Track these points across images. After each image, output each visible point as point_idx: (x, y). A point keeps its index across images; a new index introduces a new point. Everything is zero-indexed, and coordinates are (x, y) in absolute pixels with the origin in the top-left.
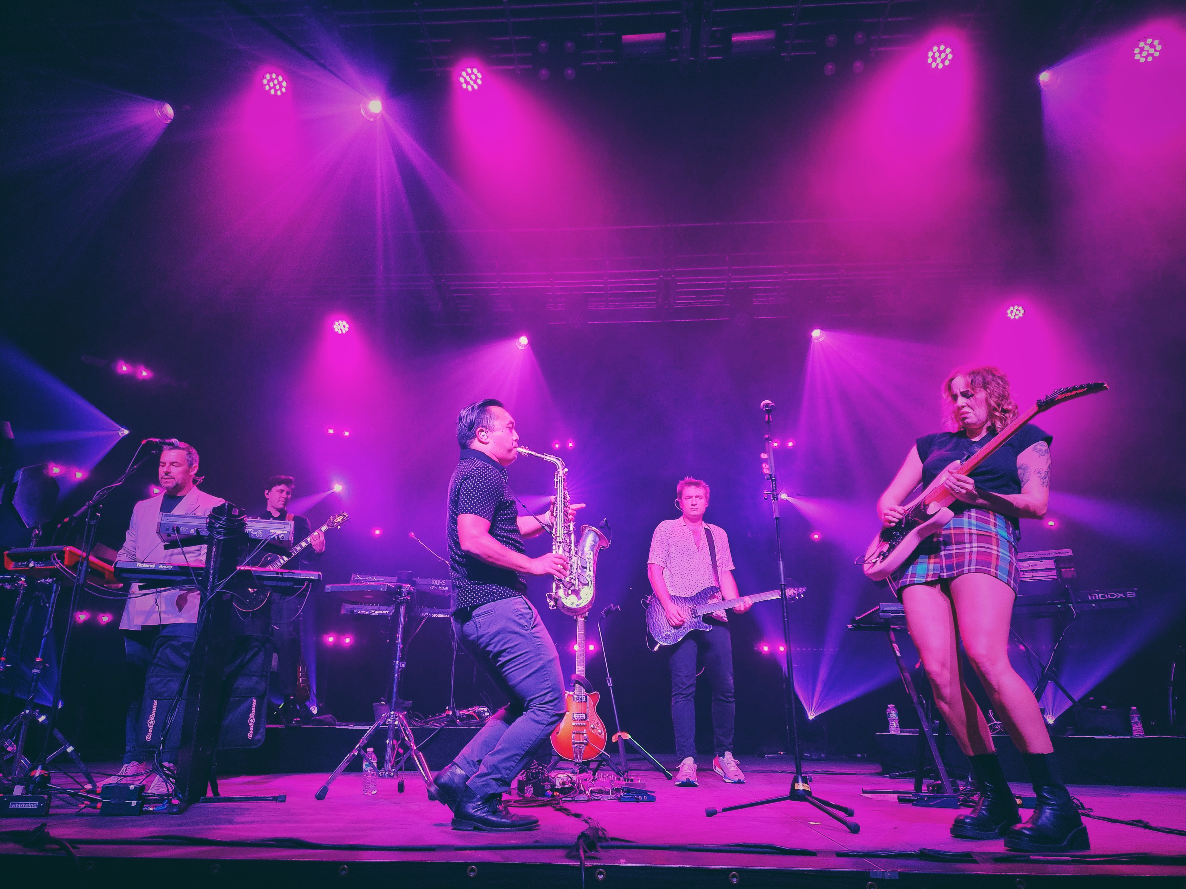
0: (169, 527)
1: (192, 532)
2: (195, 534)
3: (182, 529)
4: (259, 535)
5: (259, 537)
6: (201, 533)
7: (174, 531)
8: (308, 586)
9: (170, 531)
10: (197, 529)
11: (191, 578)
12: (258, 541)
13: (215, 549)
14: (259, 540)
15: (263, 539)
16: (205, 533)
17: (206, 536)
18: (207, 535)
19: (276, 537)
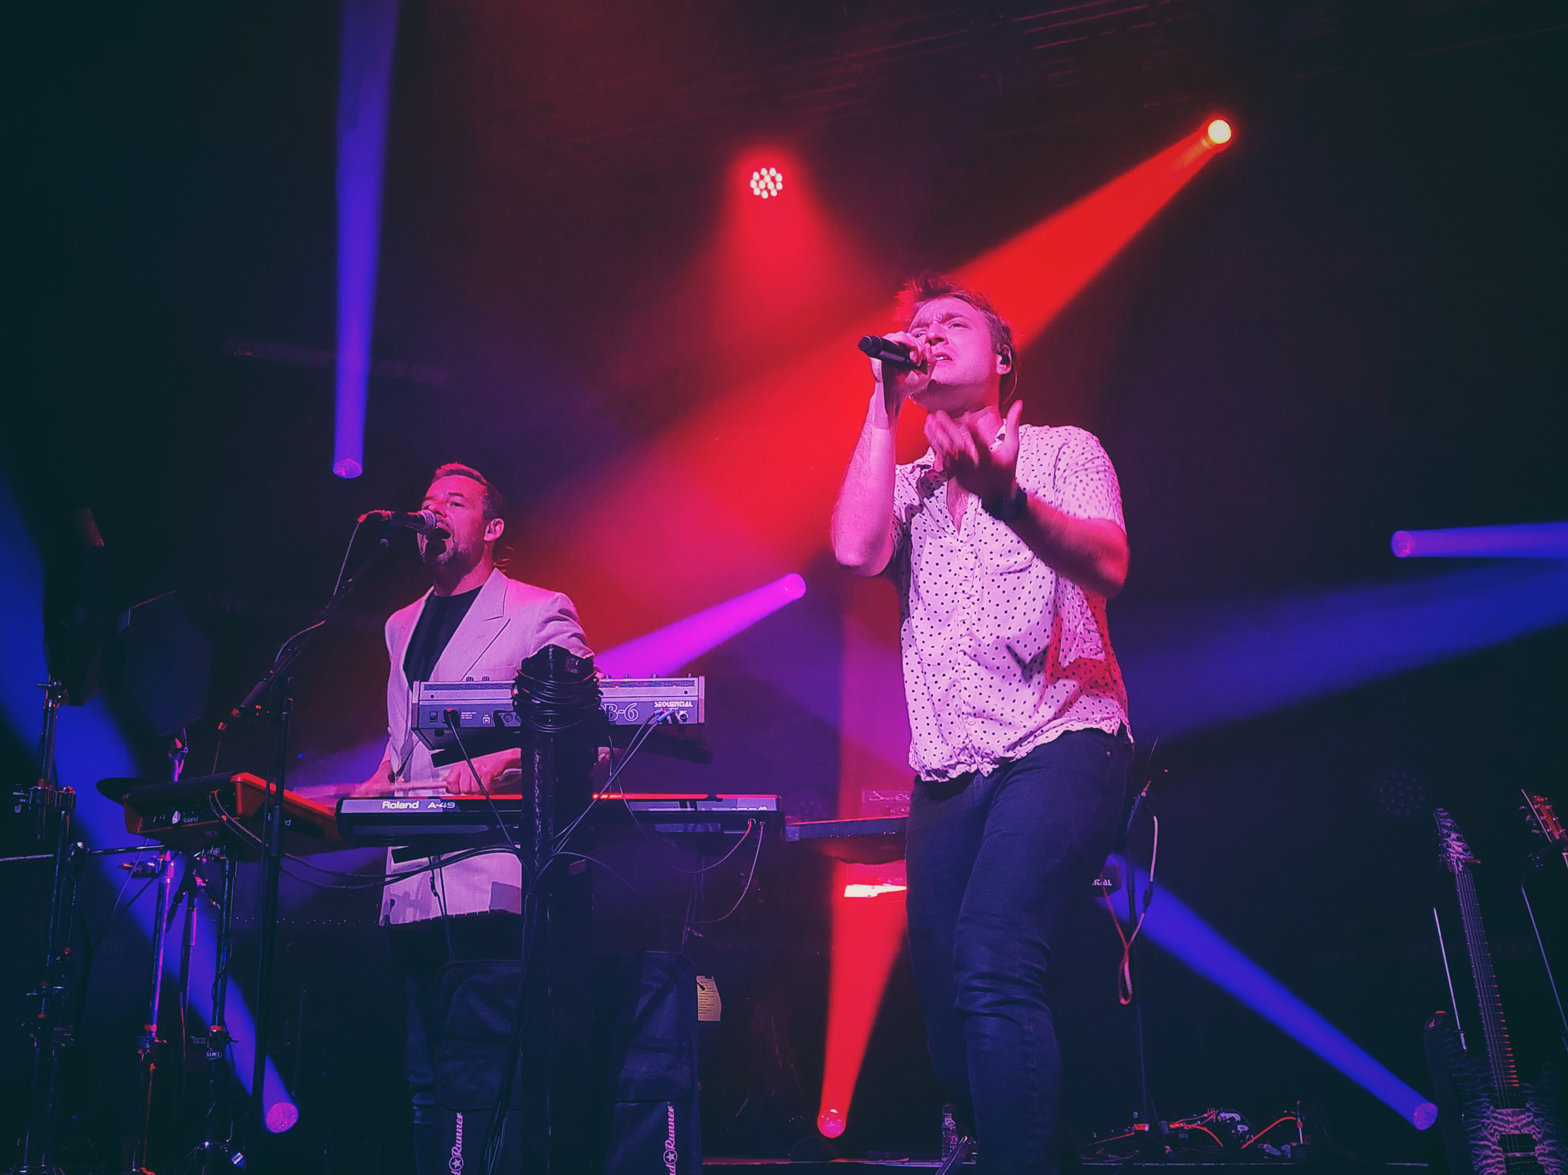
0: (437, 713)
1: (487, 719)
2: (494, 725)
3: (465, 715)
4: (631, 714)
5: (632, 720)
6: (504, 721)
7: (447, 722)
8: (755, 828)
9: (440, 723)
10: (496, 713)
11: (498, 826)
12: (631, 729)
13: (538, 757)
14: (634, 728)
15: (642, 725)
16: (513, 722)
17: (516, 728)
18: (519, 724)
19: (669, 718)
